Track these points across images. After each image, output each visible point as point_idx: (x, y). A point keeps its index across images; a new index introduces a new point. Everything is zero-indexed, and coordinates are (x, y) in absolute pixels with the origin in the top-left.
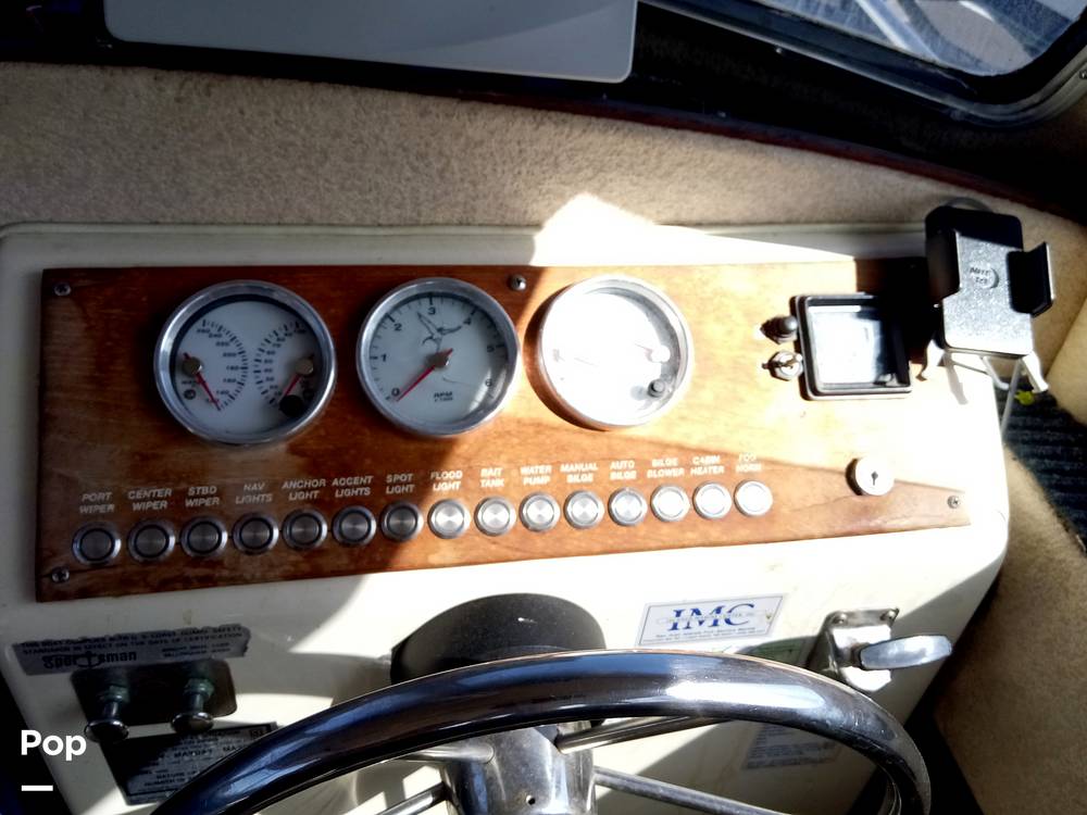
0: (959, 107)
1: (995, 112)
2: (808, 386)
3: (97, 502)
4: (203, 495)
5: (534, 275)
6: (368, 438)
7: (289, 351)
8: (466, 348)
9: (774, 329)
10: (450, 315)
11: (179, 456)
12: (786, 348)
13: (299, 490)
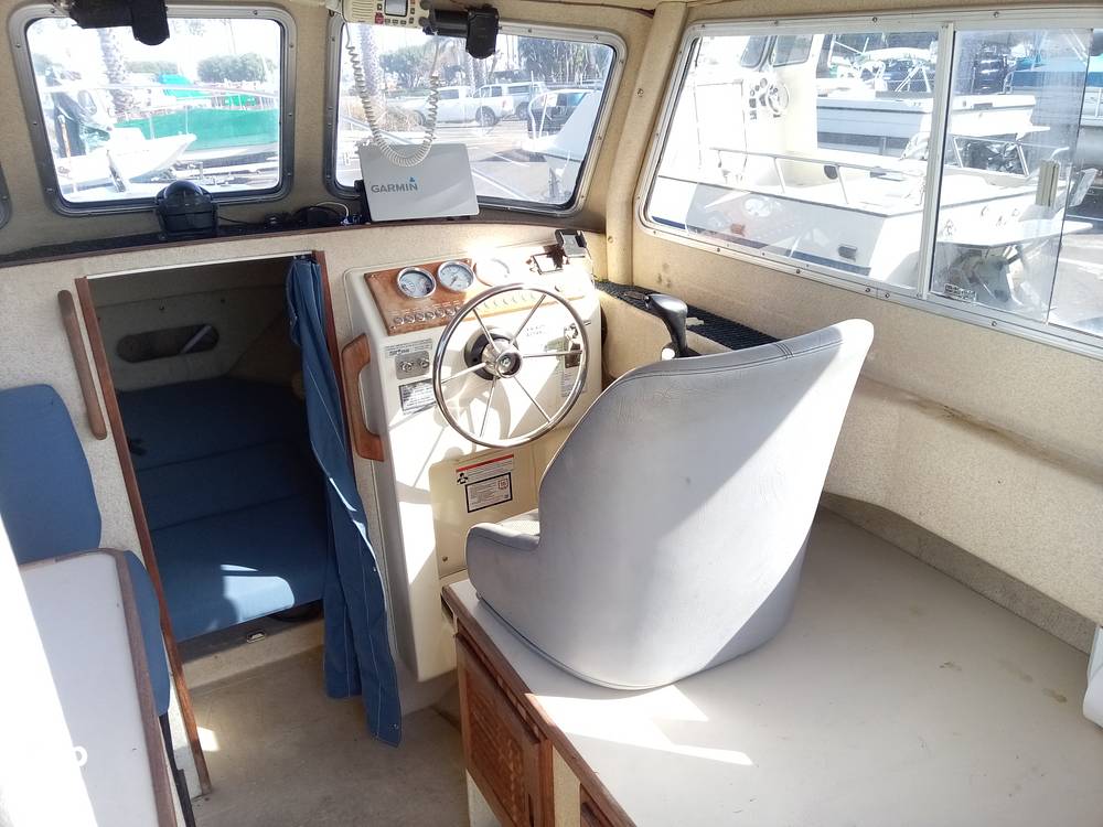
0: (559, 213)
1: (567, 212)
2: (540, 272)
3: (395, 314)
4: (416, 310)
5: (471, 260)
6: (446, 295)
7: (423, 281)
8: (461, 275)
9: (529, 262)
10: (454, 270)
11: (408, 303)
12: (533, 265)
13: (436, 307)
